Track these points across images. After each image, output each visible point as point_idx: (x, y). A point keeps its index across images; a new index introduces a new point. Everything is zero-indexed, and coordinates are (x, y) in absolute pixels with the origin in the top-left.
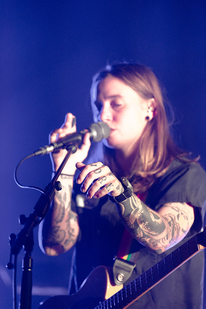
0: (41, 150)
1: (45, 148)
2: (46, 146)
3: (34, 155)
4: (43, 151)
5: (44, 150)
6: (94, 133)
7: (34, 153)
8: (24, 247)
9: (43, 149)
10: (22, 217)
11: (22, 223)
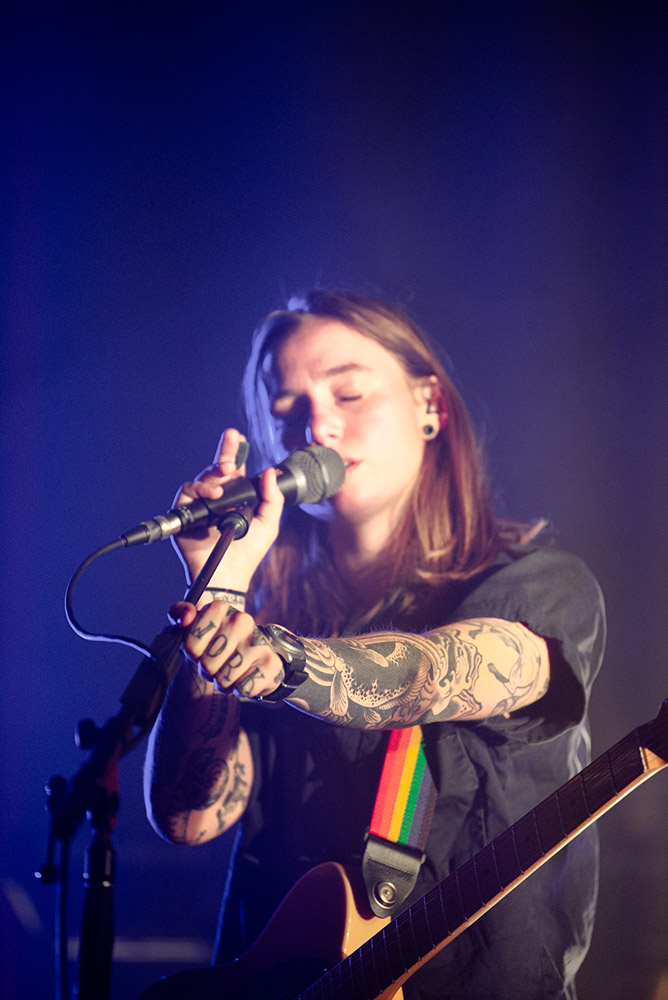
0: (145, 528)
1: (158, 524)
2: (159, 517)
3: (123, 542)
4: (152, 533)
5: (154, 528)
6: (300, 481)
7: (124, 537)
8: (89, 814)
9: (150, 526)
10: (86, 728)
11: (84, 744)
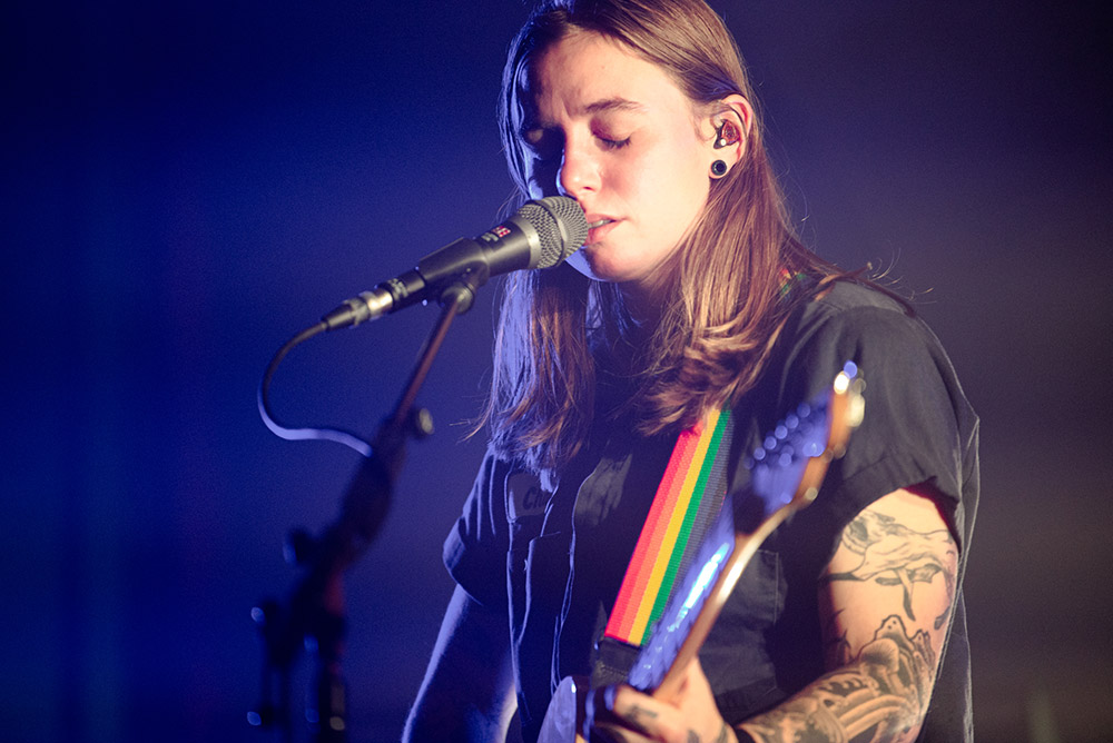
0: (349, 308)
1: (364, 301)
2: (365, 294)
3: (324, 326)
4: (358, 313)
5: (360, 307)
6: (532, 240)
7: (324, 320)
9: (355, 304)
